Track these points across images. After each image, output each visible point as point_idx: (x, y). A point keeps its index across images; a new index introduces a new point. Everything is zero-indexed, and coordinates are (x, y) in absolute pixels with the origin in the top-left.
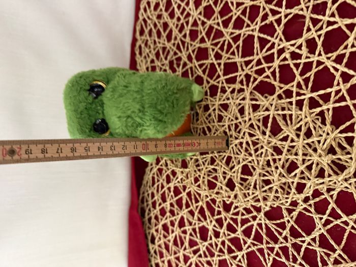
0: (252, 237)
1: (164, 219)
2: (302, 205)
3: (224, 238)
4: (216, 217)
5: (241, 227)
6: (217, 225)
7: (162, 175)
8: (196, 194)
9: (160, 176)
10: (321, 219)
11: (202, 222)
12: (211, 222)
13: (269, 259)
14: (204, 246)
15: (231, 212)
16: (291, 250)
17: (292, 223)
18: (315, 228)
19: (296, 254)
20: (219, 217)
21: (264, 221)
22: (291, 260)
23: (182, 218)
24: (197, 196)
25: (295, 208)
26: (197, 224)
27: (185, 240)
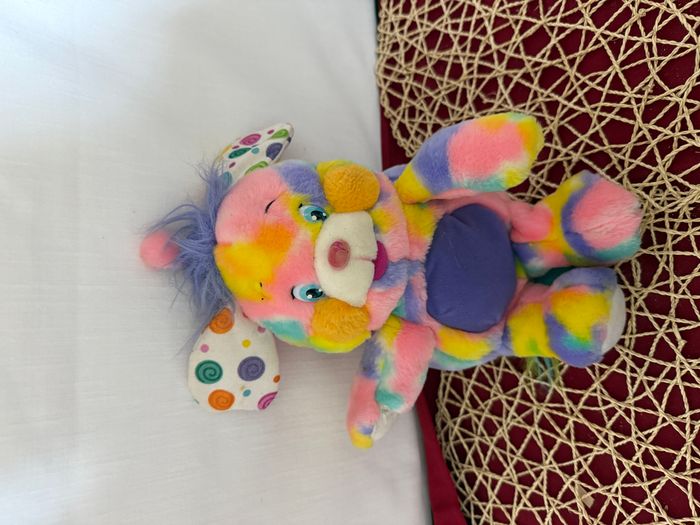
0: (687, 407)
1: (515, 504)
3: (644, 447)
4: (610, 424)
5: (661, 404)
6: (619, 436)
7: (474, 428)
8: (555, 412)
9: (470, 433)
11: (591, 450)
12: (606, 437)
14: (617, 489)
15: (631, 394)
20: (614, 419)
21: (690, 366)
23: (550, 474)
24: (561, 414)
26: (583, 463)
27: (577, 510)
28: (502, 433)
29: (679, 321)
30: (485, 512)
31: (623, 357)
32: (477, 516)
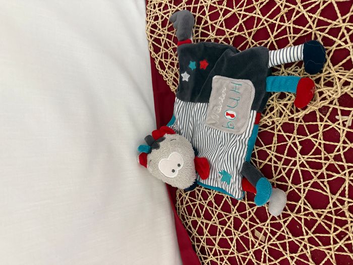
1: (218, 235)
2: (321, 125)
10: (339, 124)
11: (255, 205)
13: (325, 186)
14: (268, 226)
16: (336, 163)
17: (323, 142)
18: (340, 134)
19: (340, 163)
21: (303, 159)
22: (340, 171)
25: (318, 132)
26: (251, 212)
27: (248, 236)
28: (211, 198)
29: (298, 136)
30: (202, 241)
31: (271, 156)
32: (198, 244)
